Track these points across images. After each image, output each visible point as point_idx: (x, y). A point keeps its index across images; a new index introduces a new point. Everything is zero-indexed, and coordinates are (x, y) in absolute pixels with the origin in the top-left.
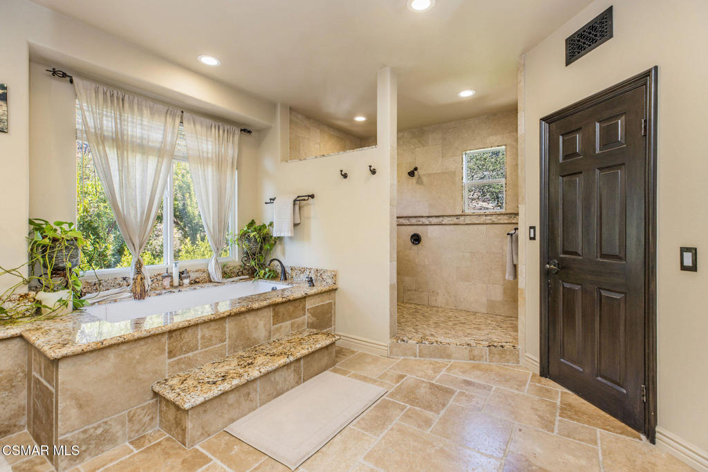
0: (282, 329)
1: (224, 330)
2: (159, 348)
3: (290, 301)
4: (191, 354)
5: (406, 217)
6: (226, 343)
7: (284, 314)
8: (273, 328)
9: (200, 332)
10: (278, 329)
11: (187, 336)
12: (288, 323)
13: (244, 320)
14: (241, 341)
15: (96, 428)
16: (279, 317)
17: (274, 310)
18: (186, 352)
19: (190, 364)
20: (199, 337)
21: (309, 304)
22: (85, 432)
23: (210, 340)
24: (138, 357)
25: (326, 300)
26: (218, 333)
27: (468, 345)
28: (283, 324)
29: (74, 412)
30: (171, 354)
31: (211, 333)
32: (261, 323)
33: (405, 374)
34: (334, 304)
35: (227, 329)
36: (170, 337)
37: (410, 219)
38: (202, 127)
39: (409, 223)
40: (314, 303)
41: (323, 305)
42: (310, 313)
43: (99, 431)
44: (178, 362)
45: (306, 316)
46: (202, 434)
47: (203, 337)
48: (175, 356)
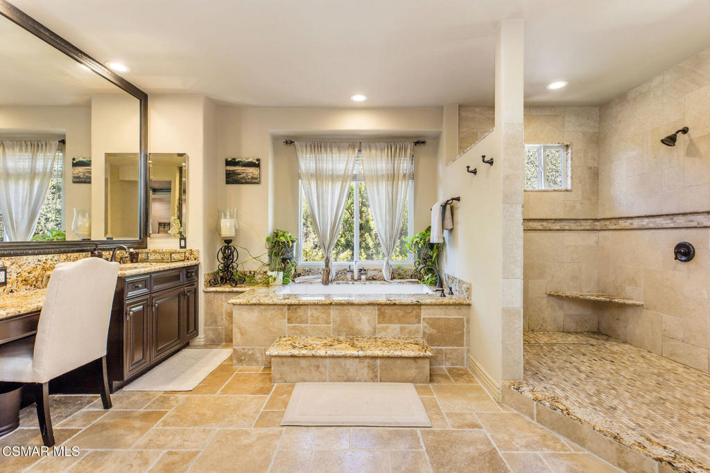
0: (389, 330)
1: (329, 315)
2: (281, 314)
3: (395, 304)
4: (303, 325)
5: (667, 215)
6: (331, 325)
7: (391, 317)
8: (378, 326)
9: (310, 312)
10: (385, 329)
11: (301, 312)
12: (397, 326)
13: (347, 311)
14: (344, 327)
15: (249, 350)
16: (385, 317)
17: (379, 309)
18: (299, 323)
19: (302, 332)
20: (309, 315)
21: (425, 313)
22: (244, 349)
23: (317, 319)
24: (269, 316)
25: (453, 314)
26: (324, 316)
27: (615, 438)
28: (390, 325)
29: (239, 335)
30: (290, 321)
31: (319, 314)
32: (365, 318)
33: (482, 425)
34: (468, 321)
35: (332, 315)
36: (289, 309)
37: (675, 218)
38: (376, 150)
39: (672, 225)
40: (433, 315)
41: (449, 319)
42: (428, 323)
43: (250, 352)
44: (294, 328)
45: (421, 325)
46: (280, 378)
47: (312, 316)
48: (292, 323)
